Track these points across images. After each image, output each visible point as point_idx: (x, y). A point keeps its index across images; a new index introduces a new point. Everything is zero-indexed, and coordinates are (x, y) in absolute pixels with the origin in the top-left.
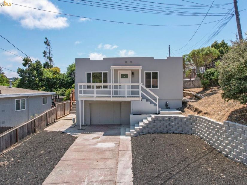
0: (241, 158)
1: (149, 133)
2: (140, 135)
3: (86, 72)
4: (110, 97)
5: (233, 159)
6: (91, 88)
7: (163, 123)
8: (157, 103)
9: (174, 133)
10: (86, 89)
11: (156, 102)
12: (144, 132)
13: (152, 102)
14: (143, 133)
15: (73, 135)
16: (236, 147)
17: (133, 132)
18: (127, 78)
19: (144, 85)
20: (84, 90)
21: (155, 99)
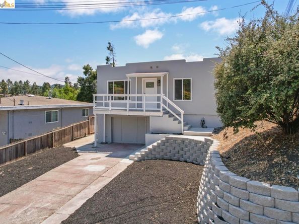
1: (156, 159)
3: (108, 81)
4: (126, 110)
6: (109, 100)
7: (175, 147)
9: (185, 161)
11: (181, 118)
12: (150, 156)
15: (79, 153)
17: (138, 155)
18: (153, 87)
19: (166, 95)
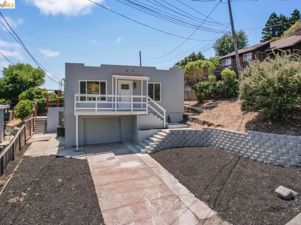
0: (270, 160)
1: (167, 148)
2: (158, 151)
3: (79, 81)
5: (262, 162)
6: (85, 100)
8: (164, 117)
9: (189, 146)
10: (80, 102)
11: (163, 115)
12: (161, 147)
13: (159, 117)
14: (159, 149)
15: (78, 158)
16: (264, 152)
17: (149, 148)
18: (128, 89)
20: (77, 102)
21: (162, 113)
